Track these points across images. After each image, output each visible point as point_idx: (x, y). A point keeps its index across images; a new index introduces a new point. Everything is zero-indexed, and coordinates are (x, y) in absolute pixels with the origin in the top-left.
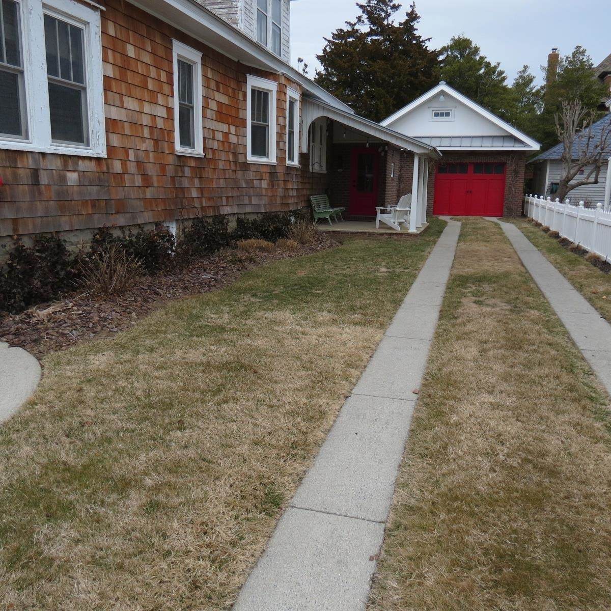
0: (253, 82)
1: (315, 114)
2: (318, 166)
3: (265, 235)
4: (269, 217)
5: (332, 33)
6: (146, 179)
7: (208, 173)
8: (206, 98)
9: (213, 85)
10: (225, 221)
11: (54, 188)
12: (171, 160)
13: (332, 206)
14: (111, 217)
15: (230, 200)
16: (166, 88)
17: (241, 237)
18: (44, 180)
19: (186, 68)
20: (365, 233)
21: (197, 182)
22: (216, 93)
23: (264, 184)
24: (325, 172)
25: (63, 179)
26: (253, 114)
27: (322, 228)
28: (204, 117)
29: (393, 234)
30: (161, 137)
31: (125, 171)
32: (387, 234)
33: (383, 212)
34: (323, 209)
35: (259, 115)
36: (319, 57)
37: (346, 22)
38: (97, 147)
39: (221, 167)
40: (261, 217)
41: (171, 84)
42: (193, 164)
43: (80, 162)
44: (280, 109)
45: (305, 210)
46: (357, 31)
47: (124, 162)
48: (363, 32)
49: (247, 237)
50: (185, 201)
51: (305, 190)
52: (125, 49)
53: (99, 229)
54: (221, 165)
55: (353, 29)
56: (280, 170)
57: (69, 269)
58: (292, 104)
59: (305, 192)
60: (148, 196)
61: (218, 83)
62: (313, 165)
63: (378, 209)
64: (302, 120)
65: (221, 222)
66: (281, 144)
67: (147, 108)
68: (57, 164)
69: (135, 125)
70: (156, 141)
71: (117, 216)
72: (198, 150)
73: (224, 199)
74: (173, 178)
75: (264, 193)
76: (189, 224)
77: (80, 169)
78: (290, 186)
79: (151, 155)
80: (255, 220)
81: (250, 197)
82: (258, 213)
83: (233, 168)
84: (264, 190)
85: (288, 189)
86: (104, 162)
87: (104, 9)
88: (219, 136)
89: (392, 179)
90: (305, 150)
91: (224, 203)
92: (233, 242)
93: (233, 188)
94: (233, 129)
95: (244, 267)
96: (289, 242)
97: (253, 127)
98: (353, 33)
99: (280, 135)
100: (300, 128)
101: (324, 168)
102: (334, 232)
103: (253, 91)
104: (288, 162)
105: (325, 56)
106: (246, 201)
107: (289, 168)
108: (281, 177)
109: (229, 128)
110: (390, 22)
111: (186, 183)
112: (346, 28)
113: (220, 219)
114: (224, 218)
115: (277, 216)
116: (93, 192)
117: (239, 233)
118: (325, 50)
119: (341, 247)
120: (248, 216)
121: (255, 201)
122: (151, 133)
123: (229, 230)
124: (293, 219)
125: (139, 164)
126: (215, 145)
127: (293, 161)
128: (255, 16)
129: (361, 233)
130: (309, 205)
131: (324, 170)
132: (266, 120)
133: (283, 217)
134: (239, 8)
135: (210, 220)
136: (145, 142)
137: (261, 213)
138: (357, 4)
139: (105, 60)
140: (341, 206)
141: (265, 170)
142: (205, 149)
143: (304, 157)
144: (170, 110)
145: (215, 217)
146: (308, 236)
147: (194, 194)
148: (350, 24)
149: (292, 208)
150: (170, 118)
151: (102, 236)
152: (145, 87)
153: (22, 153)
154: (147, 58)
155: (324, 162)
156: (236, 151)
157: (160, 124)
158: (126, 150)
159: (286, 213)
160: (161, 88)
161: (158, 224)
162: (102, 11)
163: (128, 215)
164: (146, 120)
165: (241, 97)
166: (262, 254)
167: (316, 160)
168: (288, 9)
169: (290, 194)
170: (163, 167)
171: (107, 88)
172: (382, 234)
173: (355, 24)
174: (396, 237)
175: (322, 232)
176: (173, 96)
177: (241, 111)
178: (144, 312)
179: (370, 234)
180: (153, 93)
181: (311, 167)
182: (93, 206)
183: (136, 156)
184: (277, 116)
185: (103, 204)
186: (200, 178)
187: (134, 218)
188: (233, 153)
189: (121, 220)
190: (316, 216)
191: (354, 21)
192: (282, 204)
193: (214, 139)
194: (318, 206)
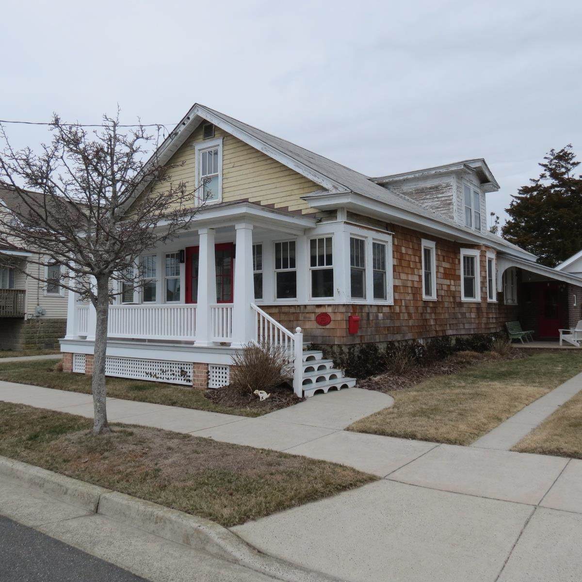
0: (464, 252)
1: (507, 265)
2: (510, 300)
3: (475, 349)
4: (477, 337)
5: (518, 189)
6: (409, 314)
7: (439, 310)
8: (437, 267)
9: (441, 258)
10: (450, 339)
11: (374, 321)
12: (420, 304)
13: (524, 330)
14: (395, 336)
15: (452, 326)
16: (418, 265)
17: (459, 350)
18: (371, 318)
19: (428, 252)
20: (551, 349)
21: (433, 316)
22: (443, 263)
23: (473, 315)
24: (517, 304)
25: (377, 316)
26: (465, 271)
27: (515, 346)
28: (437, 277)
29: (573, 349)
30: (416, 292)
31: (401, 312)
32: (569, 349)
33: (564, 333)
34: (516, 332)
35: (468, 271)
36: (507, 211)
37: (530, 179)
38: (390, 301)
39: (446, 306)
40: (471, 337)
41: (420, 262)
42: (431, 305)
43: (384, 308)
44: (483, 267)
45: (502, 333)
46: (541, 186)
47: (400, 307)
48: (546, 186)
49: (463, 350)
50: (427, 327)
51: (501, 319)
52: (401, 250)
53: (390, 341)
54: (446, 305)
55: (537, 184)
56: (484, 306)
57: (379, 361)
58: (490, 261)
59: (501, 320)
60: (410, 324)
61: (444, 256)
62: (507, 300)
63: (561, 331)
64: (498, 270)
65: (447, 340)
66: (484, 288)
67: (410, 277)
68: (375, 310)
69: (405, 287)
70: (414, 294)
71: (397, 335)
72: (434, 297)
73: (448, 325)
74: (422, 314)
75: (473, 321)
76: (429, 341)
77: (384, 312)
78: (491, 316)
79: (412, 302)
80: (467, 339)
81: (464, 324)
82: (469, 334)
83: (453, 306)
84: (473, 319)
85: (489, 318)
86: (392, 307)
87: (394, 233)
88: (445, 287)
89: (575, 307)
90: (500, 290)
91: (448, 328)
92: (454, 353)
93: (453, 318)
94: (452, 282)
95: (464, 366)
96: (492, 353)
97: (465, 279)
98: (537, 188)
99: (483, 283)
100: (496, 276)
101: (516, 301)
102: (525, 348)
103: (464, 257)
104: (489, 300)
105: (513, 209)
106: (461, 326)
107: (490, 304)
108: (484, 310)
109: (450, 283)
110: (570, 176)
111: (428, 317)
112: (531, 185)
113: (446, 338)
114: (448, 338)
115: (483, 336)
116: (388, 323)
117: (458, 347)
118: (512, 205)
119: (530, 357)
120: (462, 337)
121: (467, 326)
122: (412, 290)
123: (452, 345)
124: (493, 339)
125: (407, 307)
126: (443, 293)
127: (492, 298)
128: (464, 211)
129: (547, 349)
130: (505, 330)
131: (516, 303)
132: (473, 274)
133: (487, 337)
134: (454, 210)
135: (440, 339)
136: (409, 295)
137: (472, 334)
138: (540, 164)
139: (393, 258)
140: (531, 330)
141: (474, 306)
142: (438, 296)
143: (500, 295)
144: (420, 276)
145: (443, 337)
146: (505, 350)
147: (432, 322)
148: (534, 180)
149: (493, 331)
150: (421, 281)
151: (391, 345)
152: (409, 266)
153: (364, 306)
154: (410, 252)
155: (515, 298)
156: (454, 295)
157: (416, 285)
158: (401, 300)
159: (489, 334)
160: (416, 265)
161: (414, 340)
162: (393, 235)
163: (401, 335)
164: (410, 284)
165: (457, 262)
166: (474, 360)
167: (509, 296)
168: (484, 200)
169: (491, 321)
170: (417, 308)
171: (394, 271)
172: (565, 349)
173: (538, 180)
174: (575, 352)
175: (516, 348)
176: (422, 269)
177: (457, 271)
178: (419, 382)
179: (554, 349)
180: (413, 269)
181: (505, 302)
182: (388, 330)
183: (405, 303)
184: (481, 271)
185: (392, 328)
186: (435, 313)
187: (404, 336)
188: (453, 297)
189: (399, 337)
190: (511, 337)
191: (537, 178)
192: (486, 328)
193: (442, 289)
194: (512, 330)
